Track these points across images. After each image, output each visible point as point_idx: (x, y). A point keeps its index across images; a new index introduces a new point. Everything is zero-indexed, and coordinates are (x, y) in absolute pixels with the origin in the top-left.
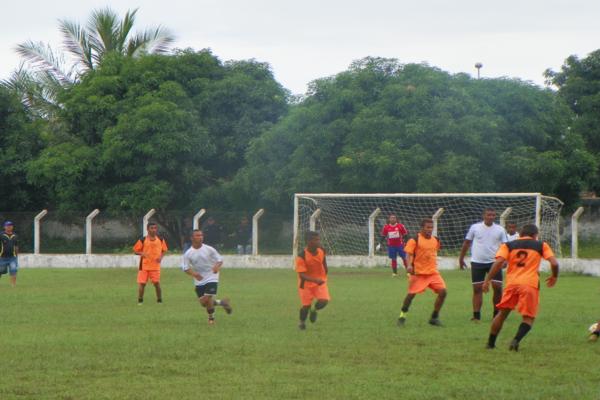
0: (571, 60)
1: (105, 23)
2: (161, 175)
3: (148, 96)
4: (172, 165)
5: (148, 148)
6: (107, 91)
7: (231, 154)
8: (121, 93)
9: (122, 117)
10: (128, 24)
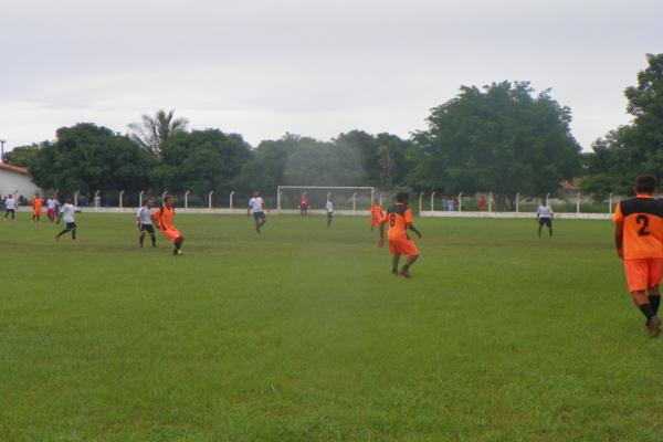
0: (342, 134)
1: (161, 116)
2: (207, 178)
3: (200, 147)
4: (211, 173)
5: (202, 167)
6: (182, 145)
7: (231, 170)
8: (187, 146)
9: (191, 155)
10: (170, 116)
